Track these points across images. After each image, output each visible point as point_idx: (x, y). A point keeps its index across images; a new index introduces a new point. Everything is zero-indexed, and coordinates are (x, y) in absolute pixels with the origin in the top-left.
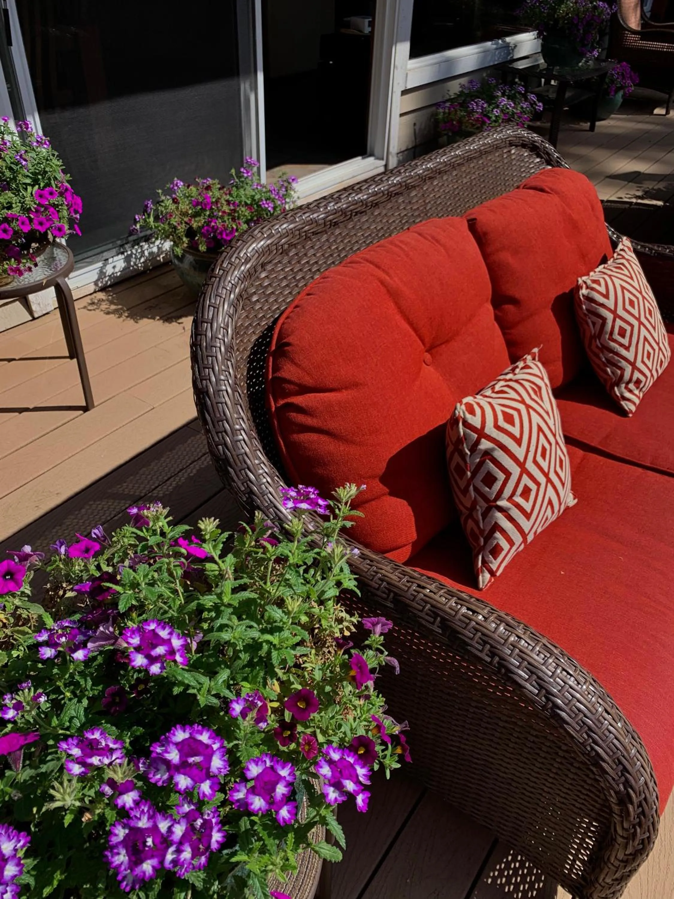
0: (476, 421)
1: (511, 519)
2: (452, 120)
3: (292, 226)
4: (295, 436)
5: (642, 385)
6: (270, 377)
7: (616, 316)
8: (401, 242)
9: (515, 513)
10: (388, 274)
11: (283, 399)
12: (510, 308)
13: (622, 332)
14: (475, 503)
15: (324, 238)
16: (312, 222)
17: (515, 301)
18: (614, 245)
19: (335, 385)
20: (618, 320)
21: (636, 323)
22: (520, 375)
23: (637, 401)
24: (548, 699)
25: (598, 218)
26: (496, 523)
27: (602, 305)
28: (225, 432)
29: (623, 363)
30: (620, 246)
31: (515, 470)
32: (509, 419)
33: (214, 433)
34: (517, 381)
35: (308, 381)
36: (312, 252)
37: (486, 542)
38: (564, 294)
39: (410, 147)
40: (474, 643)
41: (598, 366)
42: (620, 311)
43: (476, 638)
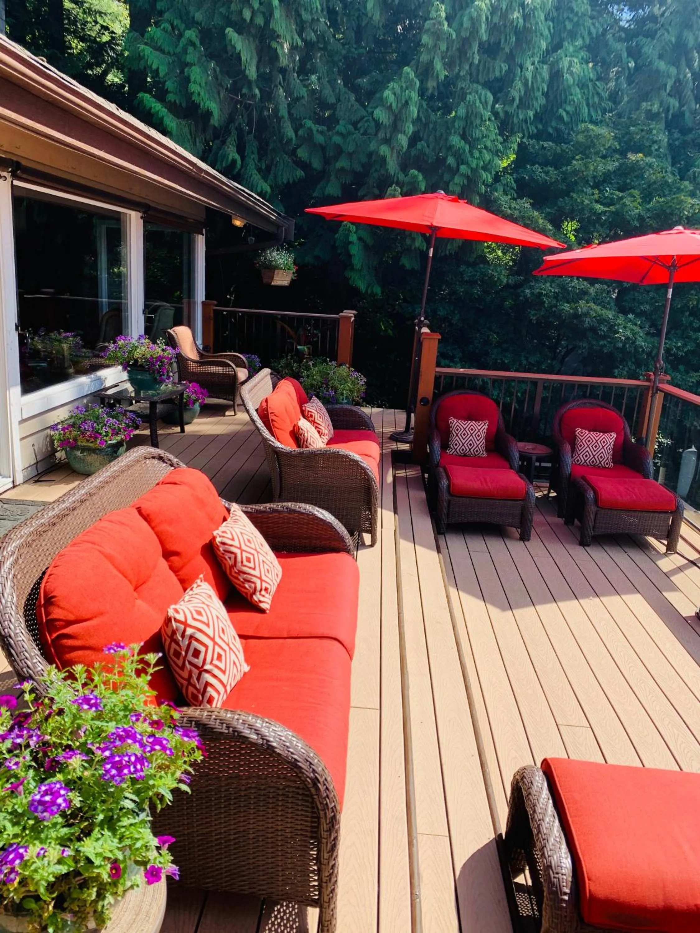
0: (181, 617)
1: (215, 676)
2: (68, 439)
3: (32, 529)
4: (68, 656)
5: (269, 591)
6: (44, 621)
7: (242, 551)
8: (102, 527)
9: (216, 672)
10: (101, 546)
11: (55, 633)
12: (174, 558)
13: (248, 560)
14: (190, 673)
15: (50, 533)
16: (43, 524)
17: (177, 554)
18: (228, 510)
19: (86, 617)
20: (244, 553)
21: (255, 553)
22: (196, 590)
23: (269, 602)
24: (263, 739)
25: (214, 495)
26: (207, 682)
27: (231, 545)
28: (27, 658)
29: (254, 579)
30: (232, 510)
31: (210, 643)
32: (199, 613)
33: (19, 661)
34: (196, 594)
35: (71, 617)
36: (44, 543)
37: (203, 697)
38: (206, 544)
39: (32, 463)
40: (217, 726)
41: (240, 585)
42: (244, 547)
43: (217, 723)
